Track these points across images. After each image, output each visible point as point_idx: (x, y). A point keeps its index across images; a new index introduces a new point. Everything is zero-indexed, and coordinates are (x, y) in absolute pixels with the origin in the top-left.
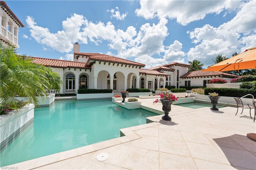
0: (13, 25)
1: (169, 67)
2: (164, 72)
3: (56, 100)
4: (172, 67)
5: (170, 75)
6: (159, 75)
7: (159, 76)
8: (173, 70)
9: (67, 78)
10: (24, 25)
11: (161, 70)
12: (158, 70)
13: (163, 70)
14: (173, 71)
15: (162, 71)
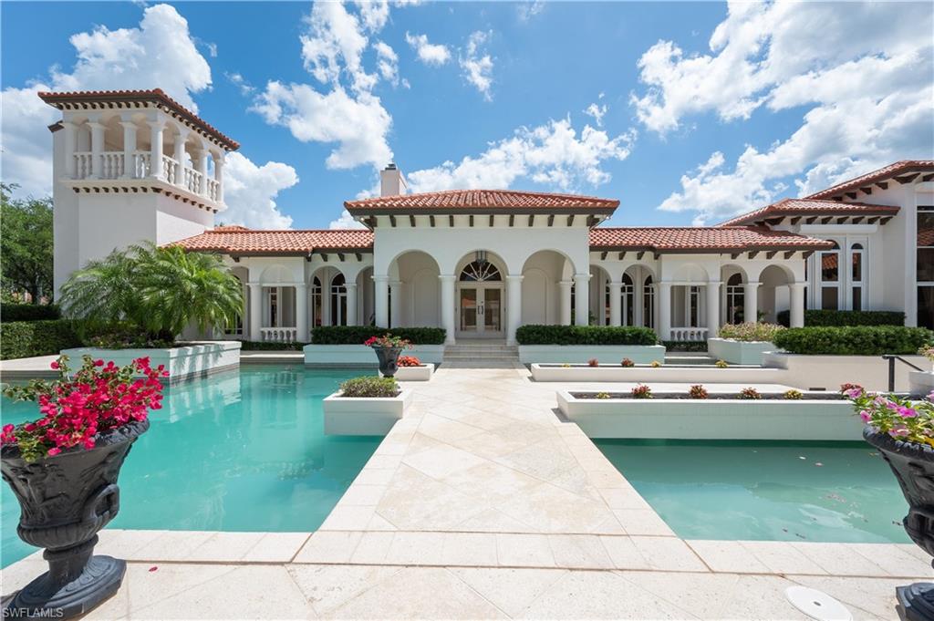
0: (202, 148)
1: (853, 196)
2: (804, 228)
3: (243, 362)
4: (879, 197)
5: (857, 246)
6: (753, 251)
7: (751, 256)
8: (885, 214)
9: (334, 290)
10: (238, 144)
11: (776, 222)
12: (761, 224)
13: (794, 222)
14: (883, 222)
15: (786, 225)
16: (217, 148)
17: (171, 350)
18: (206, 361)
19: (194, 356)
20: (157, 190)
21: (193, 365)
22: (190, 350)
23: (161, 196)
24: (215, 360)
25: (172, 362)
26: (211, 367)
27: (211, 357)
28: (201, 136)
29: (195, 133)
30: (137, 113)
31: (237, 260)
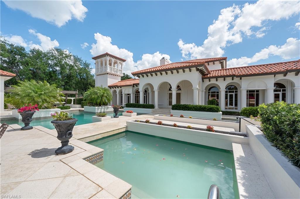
16: (121, 62)
17: (96, 107)
18: (104, 110)
19: (101, 108)
20: (108, 74)
21: (101, 110)
22: (100, 107)
23: (109, 75)
24: (107, 110)
25: (96, 109)
26: (106, 111)
27: (106, 109)
28: (117, 60)
29: (116, 59)
30: (103, 59)
31: (121, 88)
